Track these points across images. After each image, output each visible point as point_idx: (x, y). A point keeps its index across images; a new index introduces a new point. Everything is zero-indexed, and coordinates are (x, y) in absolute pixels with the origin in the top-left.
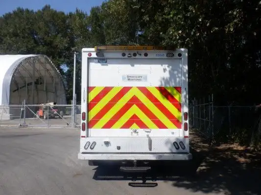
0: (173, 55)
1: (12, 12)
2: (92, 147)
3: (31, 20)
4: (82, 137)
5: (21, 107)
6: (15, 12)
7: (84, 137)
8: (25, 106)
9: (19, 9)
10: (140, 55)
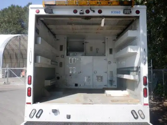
0: (131, 12)
1: (7, 8)
2: (38, 115)
3: (19, 13)
4: (28, 103)
5: (5, 70)
6: (9, 8)
7: (30, 103)
8: (8, 68)
9: (12, 5)
10: (94, 11)
